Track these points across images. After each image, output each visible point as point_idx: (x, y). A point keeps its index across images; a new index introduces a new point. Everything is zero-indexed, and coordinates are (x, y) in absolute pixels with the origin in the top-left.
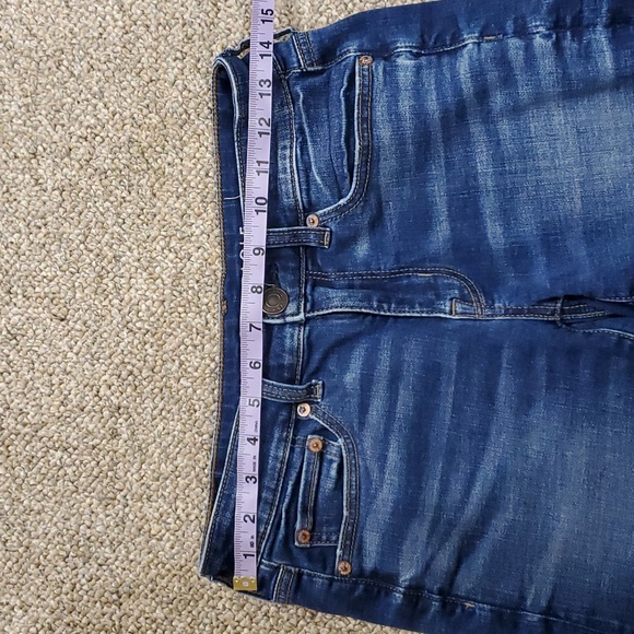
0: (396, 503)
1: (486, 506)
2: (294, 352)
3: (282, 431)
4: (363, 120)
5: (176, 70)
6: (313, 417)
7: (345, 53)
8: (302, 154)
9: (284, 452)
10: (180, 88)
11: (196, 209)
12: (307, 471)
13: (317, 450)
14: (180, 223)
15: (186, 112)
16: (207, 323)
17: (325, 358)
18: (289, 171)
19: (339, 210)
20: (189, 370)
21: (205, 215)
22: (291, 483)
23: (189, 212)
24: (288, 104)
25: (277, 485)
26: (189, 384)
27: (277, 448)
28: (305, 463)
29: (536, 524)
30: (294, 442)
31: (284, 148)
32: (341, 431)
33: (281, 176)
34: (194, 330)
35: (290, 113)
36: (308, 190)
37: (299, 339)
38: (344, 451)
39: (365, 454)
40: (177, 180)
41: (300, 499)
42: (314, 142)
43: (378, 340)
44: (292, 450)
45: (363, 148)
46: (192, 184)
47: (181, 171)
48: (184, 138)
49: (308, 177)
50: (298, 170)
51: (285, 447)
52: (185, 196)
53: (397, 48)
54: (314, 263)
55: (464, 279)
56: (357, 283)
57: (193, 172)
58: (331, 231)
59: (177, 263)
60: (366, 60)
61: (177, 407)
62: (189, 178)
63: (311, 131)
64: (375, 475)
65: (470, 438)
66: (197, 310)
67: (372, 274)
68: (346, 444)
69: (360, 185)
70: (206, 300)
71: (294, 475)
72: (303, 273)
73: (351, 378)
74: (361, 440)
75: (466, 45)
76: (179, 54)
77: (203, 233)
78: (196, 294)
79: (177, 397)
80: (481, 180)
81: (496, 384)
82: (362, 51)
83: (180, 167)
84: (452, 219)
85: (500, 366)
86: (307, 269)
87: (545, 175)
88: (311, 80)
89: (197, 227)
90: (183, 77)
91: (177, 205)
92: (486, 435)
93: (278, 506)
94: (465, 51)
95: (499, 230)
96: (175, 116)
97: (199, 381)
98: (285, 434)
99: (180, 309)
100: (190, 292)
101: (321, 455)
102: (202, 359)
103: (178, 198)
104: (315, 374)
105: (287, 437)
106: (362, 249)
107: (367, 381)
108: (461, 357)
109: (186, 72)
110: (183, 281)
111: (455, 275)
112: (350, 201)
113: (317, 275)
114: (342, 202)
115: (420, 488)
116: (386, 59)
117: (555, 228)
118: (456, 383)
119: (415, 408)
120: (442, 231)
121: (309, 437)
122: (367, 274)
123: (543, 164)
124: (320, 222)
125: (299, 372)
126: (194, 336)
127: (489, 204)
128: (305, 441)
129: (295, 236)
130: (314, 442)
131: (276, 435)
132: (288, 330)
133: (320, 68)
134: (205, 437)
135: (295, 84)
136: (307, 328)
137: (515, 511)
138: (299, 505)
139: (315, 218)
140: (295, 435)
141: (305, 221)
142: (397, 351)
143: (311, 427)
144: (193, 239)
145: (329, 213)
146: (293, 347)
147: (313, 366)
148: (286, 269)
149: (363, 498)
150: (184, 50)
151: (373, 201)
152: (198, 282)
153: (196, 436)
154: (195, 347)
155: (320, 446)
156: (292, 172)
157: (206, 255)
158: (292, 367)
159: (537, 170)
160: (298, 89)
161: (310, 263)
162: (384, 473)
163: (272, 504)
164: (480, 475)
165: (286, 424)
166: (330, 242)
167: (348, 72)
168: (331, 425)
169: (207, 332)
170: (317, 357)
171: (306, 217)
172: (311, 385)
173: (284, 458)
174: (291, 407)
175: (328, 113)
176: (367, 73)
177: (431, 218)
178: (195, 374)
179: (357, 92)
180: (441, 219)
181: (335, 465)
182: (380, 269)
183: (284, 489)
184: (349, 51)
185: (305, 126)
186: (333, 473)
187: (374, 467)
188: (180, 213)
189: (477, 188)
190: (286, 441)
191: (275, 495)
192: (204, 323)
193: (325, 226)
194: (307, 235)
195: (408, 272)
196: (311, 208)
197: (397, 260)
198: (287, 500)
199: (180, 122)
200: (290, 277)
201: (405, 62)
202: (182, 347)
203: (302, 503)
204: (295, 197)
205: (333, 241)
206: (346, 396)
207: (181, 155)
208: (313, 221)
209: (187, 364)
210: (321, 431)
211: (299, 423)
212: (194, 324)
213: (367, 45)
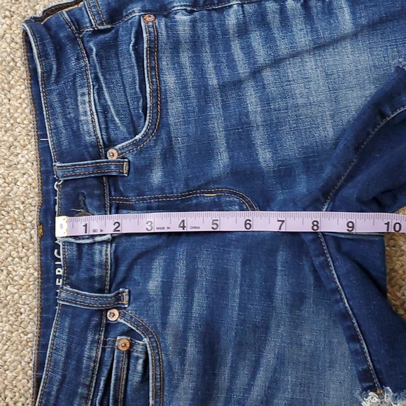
0: (196, 389)
1: (269, 388)
2: (103, 265)
3: (95, 335)
4: (152, 68)
5: (5, 26)
6: (122, 321)
7: (131, 13)
8: (99, 99)
9: (97, 353)
10: (8, 40)
11: (22, 142)
12: (117, 368)
13: (126, 349)
14: (8, 154)
15: (13, 60)
16: (31, 238)
17: (130, 268)
18: (89, 113)
19: (136, 144)
20: (15, 278)
21: (29, 146)
22: (103, 379)
23: (16, 143)
24: (83, 58)
25: (91, 381)
26: (16, 291)
27: (91, 349)
28: (115, 361)
29: (310, 401)
30: (105, 343)
31: (83, 94)
32: (146, 332)
33: (82, 118)
34: (20, 244)
35: (86, 66)
36: (107, 129)
37: (107, 255)
38: (149, 349)
39: (167, 351)
40: (6, 117)
41: (112, 393)
42: (108, 88)
43: (174, 252)
44: (104, 350)
45: (152, 91)
46: (18, 120)
47: (9, 109)
48: (12, 82)
49: (105, 117)
50: (97, 112)
51: (98, 348)
52: (12, 130)
53: (174, 7)
54: (117, 190)
55: (243, 197)
56: (155, 205)
57: (19, 110)
58: (129, 162)
59: (5, 187)
60: (150, 18)
61: (5, 310)
62: (16, 115)
63: (105, 79)
64: (177, 368)
65: (254, 332)
66: (23, 227)
67: (167, 197)
68: (151, 343)
69: (153, 123)
70: (30, 219)
71: (105, 372)
72: (107, 199)
73: (154, 285)
74: (164, 338)
75: (231, 6)
76: (7, 13)
77: (28, 161)
78: (22, 213)
79: (5, 301)
80: (252, 118)
81: (274, 285)
82: (145, 11)
83: (8, 106)
84: (230, 149)
85: (276, 270)
86: (110, 195)
87: (302, 111)
88: (101, 37)
89: (23, 157)
90: (11, 32)
91: (5, 138)
92: (267, 328)
93: (92, 400)
94: (231, 11)
95: (268, 155)
96: (4, 64)
97: (24, 288)
98: (97, 337)
99: (8, 227)
100: (16, 212)
101: (129, 353)
102: (27, 268)
103: (6, 132)
104: (122, 283)
105: (99, 339)
106: (157, 176)
107: (167, 288)
108: (244, 263)
109: (14, 27)
110: (10, 203)
111: (235, 194)
112: (145, 135)
113: (120, 200)
114: (138, 137)
115: (214, 374)
116: (166, 16)
117: (313, 152)
118: (241, 286)
119: (209, 307)
120: (222, 160)
121: (118, 338)
122: (162, 198)
123: (300, 101)
124: (119, 155)
125: (108, 283)
126: (20, 249)
127: (259, 136)
128: (114, 342)
129: (98, 168)
130: (122, 342)
131: (90, 338)
132: (97, 247)
133: (109, 26)
134: (30, 335)
135: (88, 41)
136: (114, 245)
137: (293, 391)
138: (111, 398)
139: (114, 152)
140: (106, 337)
141: (106, 155)
142: (192, 261)
143: (120, 329)
144: (19, 166)
145: (127, 147)
146: (102, 261)
147: (120, 276)
148: (92, 196)
149: (166, 388)
150: (12, 10)
151: (164, 136)
152: (23, 203)
153: (22, 335)
154: (21, 258)
155: (128, 345)
156: (92, 114)
157: (30, 180)
158: (102, 278)
159: (297, 106)
160: (91, 44)
161: (112, 189)
162: (185, 365)
163: (87, 399)
164: (264, 361)
165: (97, 328)
166: (129, 171)
167: (134, 30)
168: (138, 326)
169: (31, 245)
170: (123, 268)
171: (106, 151)
172: (119, 293)
173: (96, 357)
174: (102, 312)
175: (119, 64)
176: (152, 30)
177: (212, 149)
178: (21, 282)
179: (145, 46)
180: (221, 150)
181: (141, 361)
182: (172, 193)
183: (97, 384)
184: (134, 12)
185: (100, 74)
186: (140, 368)
187: (175, 360)
188: (8, 144)
189: (248, 124)
190: (98, 343)
191: (89, 391)
192: (28, 238)
193: (123, 158)
194: (108, 167)
195: (196, 193)
196: (110, 143)
197: (187, 185)
198: (100, 394)
199: (8, 69)
200: (96, 203)
201: (182, 18)
202: (10, 259)
203: (114, 396)
204: (96, 135)
205: (132, 169)
206: (150, 301)
207: (9, 96)
208: (113, 154)
209: (14, 273)
210: (129, 333)
211: (109, 326)
212: (19, 239)
213: (148, 6)
